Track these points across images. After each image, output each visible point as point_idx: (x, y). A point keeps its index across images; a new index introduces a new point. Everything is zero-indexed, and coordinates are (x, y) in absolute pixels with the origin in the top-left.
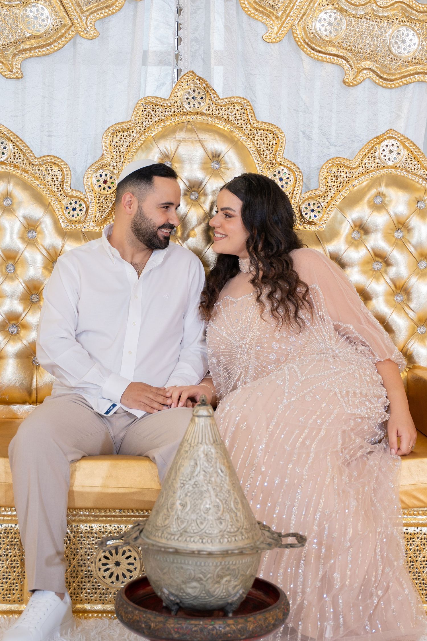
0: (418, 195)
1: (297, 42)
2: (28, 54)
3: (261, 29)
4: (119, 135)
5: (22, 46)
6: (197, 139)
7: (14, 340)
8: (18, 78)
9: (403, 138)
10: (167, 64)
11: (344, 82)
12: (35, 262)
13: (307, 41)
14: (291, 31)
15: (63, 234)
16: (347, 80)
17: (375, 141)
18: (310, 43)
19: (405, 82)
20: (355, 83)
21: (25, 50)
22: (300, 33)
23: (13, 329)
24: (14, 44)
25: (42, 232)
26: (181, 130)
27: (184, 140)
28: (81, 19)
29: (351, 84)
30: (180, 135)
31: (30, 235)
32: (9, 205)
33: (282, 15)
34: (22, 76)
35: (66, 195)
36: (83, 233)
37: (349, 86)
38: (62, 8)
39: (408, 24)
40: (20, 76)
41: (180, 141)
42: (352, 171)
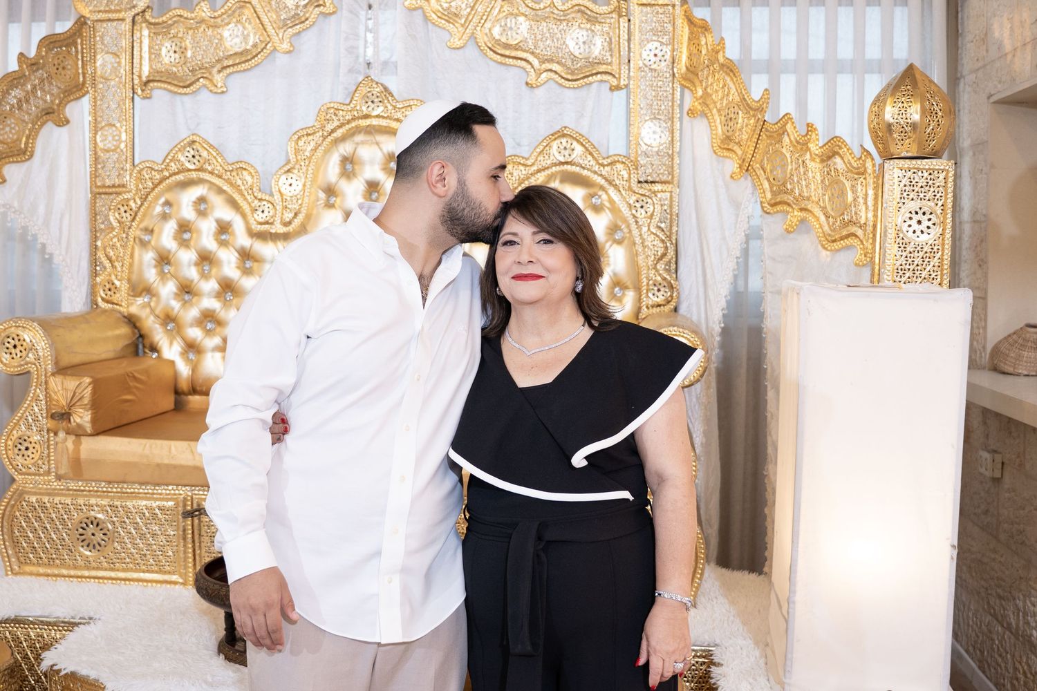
0: (592, 191)
1: (479, 47)
2: (231, 70)
3: (446, 36)
4: (303, 139)
5: (226, 63)
6: (374, 141)
7: (209, 335)
8: (223, 92)
9: (578, 135)
10: (359, 72)
11: (527, 84)
12: (229, 262)
13: (490, 45)
14: (473, 36)
15: (253, 234)
16: (530, 82)
17: (550, 139)
18: (493, 48)
19: (588, 82)
20: (539, 84)
21: (228, 66)
22: (482, 38)
23: (209, 326)
24: (219, 61)
25: (233, 234)
26: (360, 132)
27: (363, 143)
28: (277, 34)
29: (534, 86)
30: (359, 138)
31: (223, 237)
32: (205, 209)
33: (465, 22)
34: (227, 90)
35: (256, 198)
36: (271, 234)
37: (532, 87)
38: (260, 25)
39: (589, 26)
40: (225, 90)
41: (357, 144)
42: (527, 168)
